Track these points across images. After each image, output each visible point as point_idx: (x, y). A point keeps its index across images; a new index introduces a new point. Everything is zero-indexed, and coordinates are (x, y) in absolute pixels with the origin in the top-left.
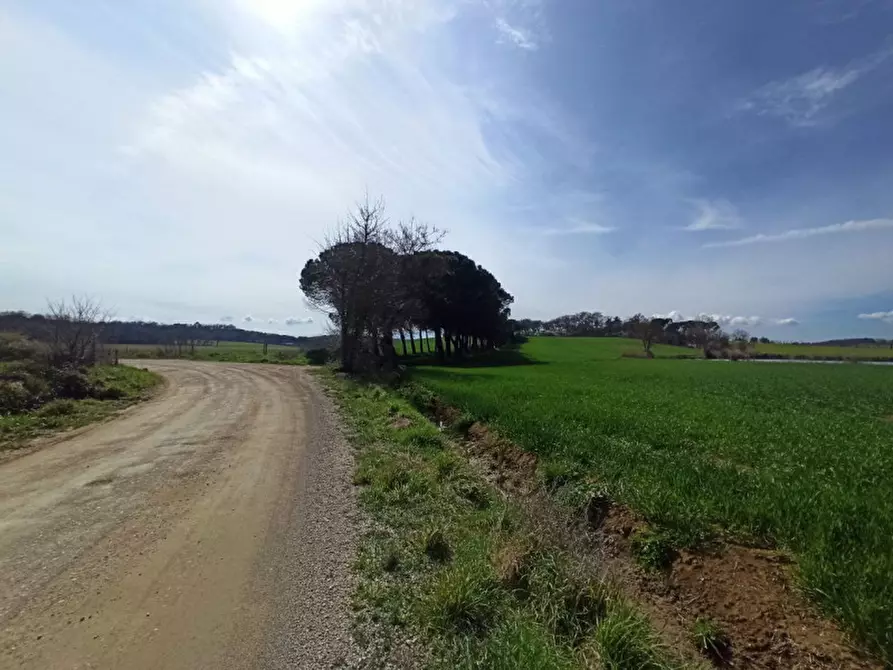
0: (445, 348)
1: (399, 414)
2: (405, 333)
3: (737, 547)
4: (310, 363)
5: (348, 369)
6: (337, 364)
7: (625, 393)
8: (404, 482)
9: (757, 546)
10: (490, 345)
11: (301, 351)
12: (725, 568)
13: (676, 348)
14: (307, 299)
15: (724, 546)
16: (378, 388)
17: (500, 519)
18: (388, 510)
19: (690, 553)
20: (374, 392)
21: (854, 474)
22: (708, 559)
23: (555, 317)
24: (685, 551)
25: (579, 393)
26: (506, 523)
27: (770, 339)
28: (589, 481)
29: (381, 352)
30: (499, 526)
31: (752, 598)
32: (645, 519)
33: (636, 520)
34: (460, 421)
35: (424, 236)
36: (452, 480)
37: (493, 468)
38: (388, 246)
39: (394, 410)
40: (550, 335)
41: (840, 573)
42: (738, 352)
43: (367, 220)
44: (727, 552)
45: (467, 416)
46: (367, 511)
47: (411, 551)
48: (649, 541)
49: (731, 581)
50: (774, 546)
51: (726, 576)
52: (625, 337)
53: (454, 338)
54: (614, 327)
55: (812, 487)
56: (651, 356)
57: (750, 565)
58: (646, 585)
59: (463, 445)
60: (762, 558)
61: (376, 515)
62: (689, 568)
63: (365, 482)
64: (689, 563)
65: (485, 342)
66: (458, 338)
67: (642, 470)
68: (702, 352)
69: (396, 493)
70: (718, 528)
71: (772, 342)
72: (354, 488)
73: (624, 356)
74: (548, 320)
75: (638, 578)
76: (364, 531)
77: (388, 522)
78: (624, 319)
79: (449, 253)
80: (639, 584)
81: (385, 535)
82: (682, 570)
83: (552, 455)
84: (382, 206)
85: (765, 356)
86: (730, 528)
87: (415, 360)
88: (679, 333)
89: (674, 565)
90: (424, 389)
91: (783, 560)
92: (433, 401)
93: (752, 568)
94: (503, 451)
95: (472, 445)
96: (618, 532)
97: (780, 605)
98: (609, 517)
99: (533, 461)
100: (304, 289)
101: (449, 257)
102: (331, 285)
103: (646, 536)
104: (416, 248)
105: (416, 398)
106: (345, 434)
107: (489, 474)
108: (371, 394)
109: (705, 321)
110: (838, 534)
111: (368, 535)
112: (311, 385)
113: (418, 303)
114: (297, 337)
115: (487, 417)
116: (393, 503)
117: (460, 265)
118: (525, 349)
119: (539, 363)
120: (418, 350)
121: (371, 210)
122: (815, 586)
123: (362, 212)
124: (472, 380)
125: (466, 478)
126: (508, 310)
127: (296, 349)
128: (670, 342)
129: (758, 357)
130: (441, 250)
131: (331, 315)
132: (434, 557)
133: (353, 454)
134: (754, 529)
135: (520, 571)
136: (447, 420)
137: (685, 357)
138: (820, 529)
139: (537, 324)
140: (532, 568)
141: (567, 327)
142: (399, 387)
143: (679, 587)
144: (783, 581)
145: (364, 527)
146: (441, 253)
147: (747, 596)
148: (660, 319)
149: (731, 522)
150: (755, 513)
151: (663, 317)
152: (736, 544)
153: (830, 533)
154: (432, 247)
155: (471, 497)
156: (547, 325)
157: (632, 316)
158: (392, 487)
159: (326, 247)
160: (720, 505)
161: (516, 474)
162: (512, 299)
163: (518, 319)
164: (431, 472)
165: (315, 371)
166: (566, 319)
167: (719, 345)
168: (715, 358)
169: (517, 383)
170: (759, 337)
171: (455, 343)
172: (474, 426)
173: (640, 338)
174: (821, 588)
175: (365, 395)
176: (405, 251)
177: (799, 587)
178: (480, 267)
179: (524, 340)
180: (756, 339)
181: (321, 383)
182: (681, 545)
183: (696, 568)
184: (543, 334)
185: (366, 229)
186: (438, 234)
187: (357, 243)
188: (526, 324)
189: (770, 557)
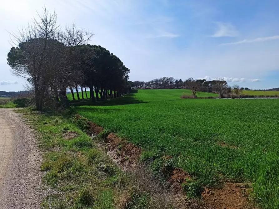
0: (95, 96)
1: (69, 131)
2: (73, 89)
3: (228, 183)
4: (16, 107)
5: (40, 108)
6: (33, 106)
7: (182, 115)
8: (70, 167)
9: (237, 182)
10: (119, 94)
11: (11, 100)
12: (223, 193)
13: (207, 93)
14: (13, 70)
15: (223, 184)
16: (57, 118)
17: (119, 181)
18: (60, 182)
19: (209, 188)
20: (55, 120)
21: (276, 147)
22: (216, 190)
23: (151, 80)
24: (207, 187)
25: (161, 116)
26: (122, 182)
27: (249, 88)
28: (164, 158)
29: (59, 99)
30: (119, 184)
31: (233, 205)
32: (190, 174)
33: (186, 175)
34: (102, 133)
35: (81, 37)
36: (96, 163)
37: (119, 155)
38: (60, 41)
39: (66, 129)
40: (149, 89)
41: (268, 190)
42: (235, 94)
43: (46, 26)
44: (224, 186)
45: (105, 130)
46: (48, 184)
47: (72, 203)
48: (191, 184)
49: (225, 198)
50: (243, 181)
51: (223, 197)
52: (185, 89)
53: (100, 91)
54: (179, 84)
55: (259, 154)
56: (196, 97)
57: (234, 191)
58: (190, 205)
59: (104, 145)
60: (238, 187)
61: (53, 186)
62: (208, 195)
63: (48, 169)
64: (208, 193)
65: (117, 92)
66: (102, 91)
67: (189, 151)
68: (219, 95)
69: (65, 173)
70: (221, 176)
71: (250, 90)
72: (41, 173)
73: (184, 98)
74: (147, 82)
75: (186, 203)
76: (46, 195)
77: (59, 189)
78: (184, 80)
79: (95, 46)
80: (187, 205)
81: (58, 195)
82: (205, 196)
83: (148, 147)
84: (55, 18)
85: (247, 96)
86: (226, 175)
87: (78, 103)
88: (209, 86)
89: (202, 194)
90: (84, 118)
91: (247, 187)
92: (89, 124)
93: (234, 192)
94: (124, 146)
95: (108, 145)
96: (177, 181)
97: (244, 207)
98: (174, 175)
99: (138, 151)
100: (10, 64)
101: (96, 49)
102: (27, 63)
103: (189, 182)
104: (77, 43)
105: (79, 123)
106: (36, 144)
107: (117, 158)
108: (53, 122)
109: (221, 80)
110: (268, 173)
111: (48, 198)
112: (17, 118)
113: (79, 73)
114: (8, 92)
115: (116, 130)
116: (63, 179)
117: (102, 53)
118: (136, 96)
119: (143, 102)
120: (81, 98)
121: (48, 20)
122: (259, 197)
123: (43, 21)
124: (109, 112)
125: (103, 161)
126: (127, 76)
127: (8, 98)
128: (205, 91)
129: (243, 97)
130: (91, 45)
131: (28, 80)
132: (84, 204)
133: (41, 155)
134: (236, 174)
135: (128, 205)
136: (96, 133)
137: (212, 98)
138: (261, 171)
139: (142, 83)
140: (134, 203)
141: (156, 84)
142: (70, 117)
143: (204, 204)
144: (246, 195)
145: (46, 194)
146: (91, 46)
147: (231, 204)
148: (200, 80)
149: (227, 173)
150: (236, 167)
151: (202, 79)
152: (228, 182)
153: (265, 173)
154: (86, 43)
155: (106, 171)
156: (147, 84)
157: (188, 79)
158: (63, 170)
159: (22, 40)
160: (222, 165)
161: (130, 158)
162: (129, 71)
163: (133, 81)
164: (85, 160)
165: (19, 110)
166: (157, 81)
167: (226, 92)
168: (225, 98)
169: (131, 113)
170: (244, 88)
171: (101, 94)
172: (109, 136)
173: (191, 89)
174: (261, 197)
175: (49, 123)
176: (70, 44)
177: (252, 198)
178: (112, 54)
179: (136, 91)
180: (243, 88)
181: (23, 117)
182: (205, 185)
183: (211, 194)
184: (145, 88)
185: (46, 31)
186: (89, 36)
187: (41, 39)
188: (137, 83)
189: (241, 186)
